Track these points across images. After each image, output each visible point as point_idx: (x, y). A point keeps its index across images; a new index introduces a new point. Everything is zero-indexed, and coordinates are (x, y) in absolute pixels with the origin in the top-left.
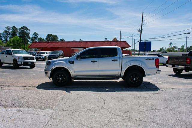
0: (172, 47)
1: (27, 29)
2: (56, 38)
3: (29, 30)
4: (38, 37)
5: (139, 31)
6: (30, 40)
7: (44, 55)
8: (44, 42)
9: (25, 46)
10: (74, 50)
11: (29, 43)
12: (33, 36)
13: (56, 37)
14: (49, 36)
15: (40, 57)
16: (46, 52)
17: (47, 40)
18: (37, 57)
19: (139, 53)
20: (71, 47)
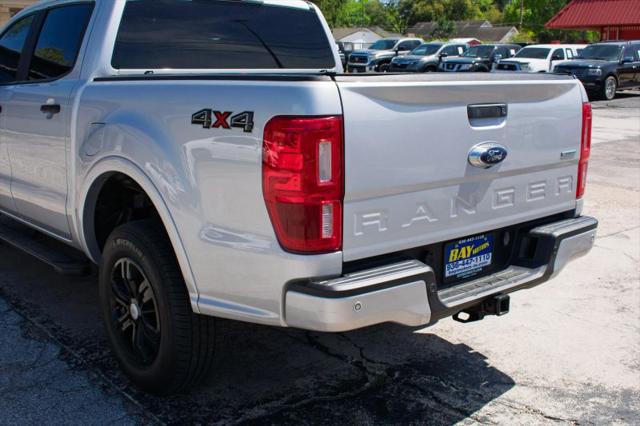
16: (555, 46)
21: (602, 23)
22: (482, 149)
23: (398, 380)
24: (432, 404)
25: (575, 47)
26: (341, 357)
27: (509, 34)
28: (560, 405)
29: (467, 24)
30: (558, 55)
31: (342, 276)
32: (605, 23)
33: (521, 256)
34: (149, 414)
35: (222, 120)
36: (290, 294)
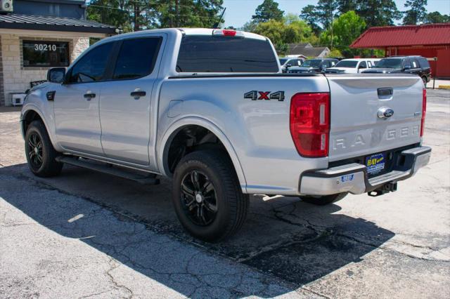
21: (386, 45)
22: (383, 110)
23: (333, 234)
24: (355, 242)
25: (373, 60)
26: (299, 225)
27: (324, 52)
28: (420, 241)
29: (296, 45)
30: (363, 66)
31: (328, 169)
32: (388, 45)
33: (397, 165)
34: (212, 251)
35: (264, 96)
36: (304, 178)
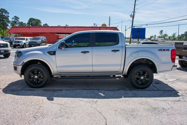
0: (163, 35)
1: (6, 12)
2: (40, 23)
3: (8, 13)
4: (18, 21)
5: (131, 16)
6: (9, 25)
7: (24, 41)
8: (25, 27)
9: (4, 31)
10: (59, 36)
11: (8, 27)
12: (13, 20)
13: (38, 21)
14: (31, 20)
15: (18, 43)
16: (26, 38)
17: (29, 24)
18: (15, 43)
19: (130, 41)
20: (56, 33)
35: (164, 50)
36: (173, 67)
